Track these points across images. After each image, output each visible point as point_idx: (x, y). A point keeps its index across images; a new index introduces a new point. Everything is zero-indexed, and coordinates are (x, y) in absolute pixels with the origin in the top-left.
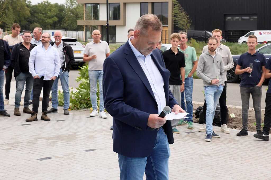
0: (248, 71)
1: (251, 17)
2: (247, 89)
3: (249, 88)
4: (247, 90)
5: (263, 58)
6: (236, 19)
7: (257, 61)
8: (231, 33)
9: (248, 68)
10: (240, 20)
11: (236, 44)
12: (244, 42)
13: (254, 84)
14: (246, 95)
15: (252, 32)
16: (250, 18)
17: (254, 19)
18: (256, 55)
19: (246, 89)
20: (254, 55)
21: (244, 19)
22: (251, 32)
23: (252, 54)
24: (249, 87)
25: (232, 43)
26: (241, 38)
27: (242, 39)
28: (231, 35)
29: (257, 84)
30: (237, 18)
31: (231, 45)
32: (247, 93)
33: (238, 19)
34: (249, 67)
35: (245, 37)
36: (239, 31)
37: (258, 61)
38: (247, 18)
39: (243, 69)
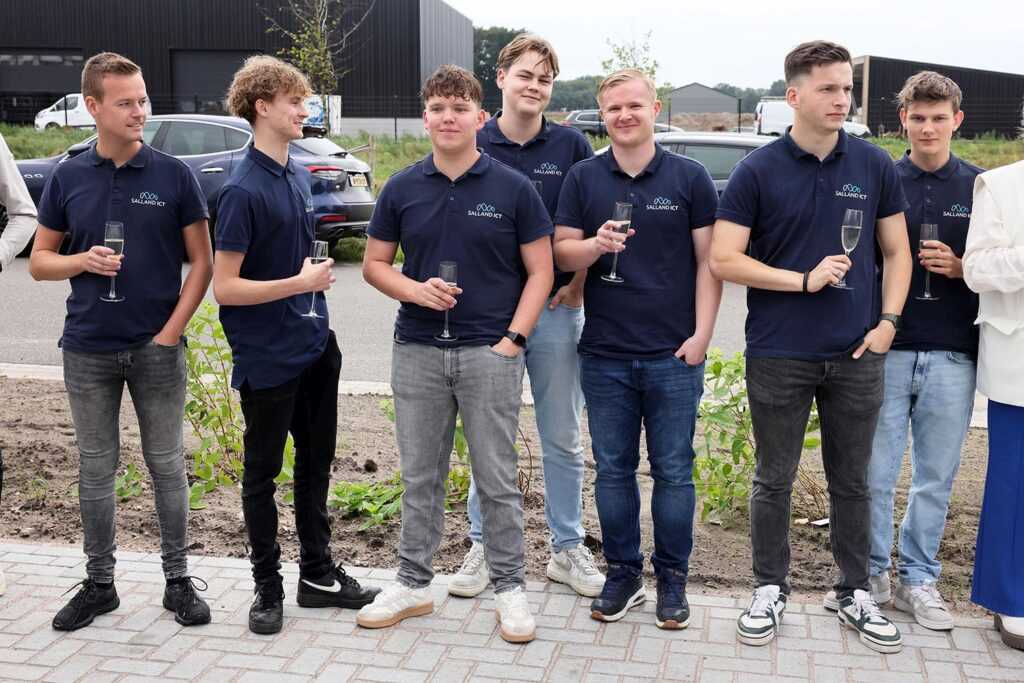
0: (99, 265)
1: (67, 57)
2: (103, 363)
3: (114, 358)
4: (96, 370)
5: (183, 181)
6: (26, 62)
7: (150, 199)
8: (15, 100)
9: (99, 253)
10: (36, 63)
11: (27, 130)
12: (51, 124)
13: (143, 331)
14: (98, 394)
15: (72, 98)
16: (64, 60)
17: (74, 62)
18: (140, 169)
19: (93, 361)
20: (127, 169)
21: (47, 63)
22: (68, 96)
23: (118, 165)
24: (115, 352)
25: (16, 128)
26: (42, 113)
27: (45, 117)
28: (15, 104)
29: (159, 329)
30: (28, 58)
31: (13, 134)
32: (103, 382)
33: (31, 62)
34: (101, 243)
35: (53, 110)
36: (35, 95)
37: (152, 203)
38: (56, 58)
39: (74, 251)
